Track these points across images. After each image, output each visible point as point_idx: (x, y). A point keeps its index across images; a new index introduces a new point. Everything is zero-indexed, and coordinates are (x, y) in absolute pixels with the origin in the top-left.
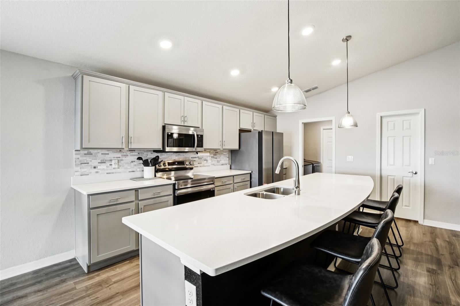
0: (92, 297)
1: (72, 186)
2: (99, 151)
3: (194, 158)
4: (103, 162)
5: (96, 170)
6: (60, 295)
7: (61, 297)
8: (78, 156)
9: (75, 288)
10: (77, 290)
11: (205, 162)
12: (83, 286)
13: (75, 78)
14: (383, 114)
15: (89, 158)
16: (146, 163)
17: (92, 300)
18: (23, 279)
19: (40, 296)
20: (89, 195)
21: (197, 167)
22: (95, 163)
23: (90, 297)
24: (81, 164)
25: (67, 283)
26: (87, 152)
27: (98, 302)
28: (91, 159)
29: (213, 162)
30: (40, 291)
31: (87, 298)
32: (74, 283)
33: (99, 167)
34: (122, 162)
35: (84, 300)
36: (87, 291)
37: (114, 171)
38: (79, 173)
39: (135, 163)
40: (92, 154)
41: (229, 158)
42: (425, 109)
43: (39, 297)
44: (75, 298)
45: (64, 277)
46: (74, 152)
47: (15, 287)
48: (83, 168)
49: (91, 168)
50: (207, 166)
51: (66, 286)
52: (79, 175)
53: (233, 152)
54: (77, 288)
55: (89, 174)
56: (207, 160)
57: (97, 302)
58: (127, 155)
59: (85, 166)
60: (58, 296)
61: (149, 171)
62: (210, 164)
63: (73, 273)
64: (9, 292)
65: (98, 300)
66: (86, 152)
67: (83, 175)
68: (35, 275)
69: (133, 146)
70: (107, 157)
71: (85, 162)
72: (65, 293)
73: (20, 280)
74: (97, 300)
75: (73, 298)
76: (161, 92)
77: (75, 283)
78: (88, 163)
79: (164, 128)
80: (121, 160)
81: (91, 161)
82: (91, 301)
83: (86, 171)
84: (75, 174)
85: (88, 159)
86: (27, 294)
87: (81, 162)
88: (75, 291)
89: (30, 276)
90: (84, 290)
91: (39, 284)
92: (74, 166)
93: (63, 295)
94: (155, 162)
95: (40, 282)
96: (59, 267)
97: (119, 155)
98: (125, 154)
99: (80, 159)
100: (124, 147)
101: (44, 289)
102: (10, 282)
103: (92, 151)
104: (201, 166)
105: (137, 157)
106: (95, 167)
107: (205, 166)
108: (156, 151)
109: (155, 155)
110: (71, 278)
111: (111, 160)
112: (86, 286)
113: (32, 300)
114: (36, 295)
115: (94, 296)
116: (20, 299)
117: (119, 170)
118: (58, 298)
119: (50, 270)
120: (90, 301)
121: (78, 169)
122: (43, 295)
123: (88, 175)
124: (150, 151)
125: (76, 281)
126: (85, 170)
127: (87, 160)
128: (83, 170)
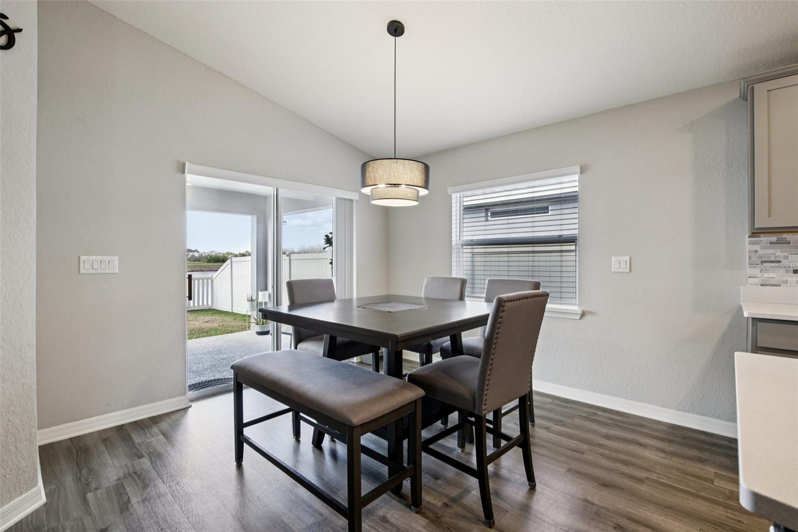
0: (731, 513)
1: (742, 304)
5: (796, 277)
6: (684, 474)
7: (684, 478)
8: (756, 247)
9: (712, 482)
10: (713, 486)
12: (727, 487)
13: (745, 97)
15: (781, 252)
17: (727, 517)
18: (654, 426)
19: (660, 457)
20: (756, 320)
22: (796, 261)
23: (728, 511)
24: (762, 262)
25: (704, 465)
26: (776, 239)
27: (736, 528)
28: (786, 254)
30: (663, 451)
31: (722, 508)
32: (715, 473)
35: (715, 506)
36: (728, 498)
38: (756, 281)
40: (789, 243)
43: (658, 458)
44: (703, 494)
45: (706, 455)
46: (747, 239)
47: (640, 429)
48: (767, 271)
49: (787, 272)
51: (700, 469)
52: (757, 285)
54: (715, 483)
55: (782, 285)
57: (734, 527)
59: (772, 267)
60: (682, 473)
63: (724, 460)
64: (633, 431)
65: (740, 526)
66: (774, 238)
67: (767, 285)
68: (670, 430)
71: (773, 259)
72: (693, 476)
73: (650, 425)
74: (737, 525)
75: (699, 491)
77: (716, 475)
78: (779, 262)
81: (788, 258)
82: (724, 517)
83: (774, 278)
84: (749, 282)
85: (778, 252)
86: (648, 444)
87: (761, 259)
88: (709, 484)
89: (664, 428)
90: (724, 494)
91: (667, 443)
92: (747, 265)
93: (688, 477)
95: (670, 441)
96: (708, 439)
99: (759, 253)
101: (670, 453)
102: (640, 422)
106: (795, 272)
110: (714, 464)
112: (732, 491)
113: (649, 455)
114: (656, 454)
115: (735, 515)
116: (637, 445)
118: (679, 476)
119: (692, 435)
120: (724, 515)
121: (756, 271)
122: (664, 458)
123: (780, 286)
125: (720, 472)
126: (773, 275)
127: (777, 254)
128: (766, 275)
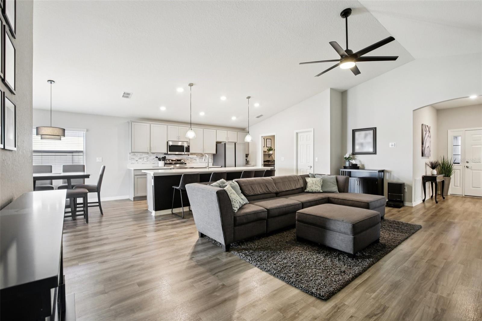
1: (128, 168)
2: (139, 153)
3: (187, 158)
4: (140, 159)
5: (137, 162)
8: (130, 156)
11: (195, 160)
13: (128, 123)
14: (297, 131)
16: (160, 159)
20: (134, 170)
21: (190, 163)
22: (137, 159)
29: (200, 161)
33: (139, 161)
34: (149, 159)
37: (145, 163)
39: (155, 160)
41: (212, 159)
42: (314, 129)
46: (129, 154)
49: (135, 161)
50: (196, 163)
53: (214, 155)
56: (196, 160)
58: (151, 156)
61: (161, 163)
62: (198, 162)
66: (133, 154)
67: (132, 164)
69: (153, 151)
70: (142, 156)
76: (166, 126)
78: (134, 159)
79: (168, 142)
80: (149, 158)
84: (129, 163)
85: (134, 157)
87: (131, 158)
94: (164, 159)
97: (147, 155)
98: (150, 155)
100: (148, 151)
103: (135, 154)
104: (192, 163)
105: (155, 157)
106: (137, 161)
107: (195, 163)
108: (165, 154)
109: (164, 156)
111: (144, 158)
117: (148, 162)
121: (130, 161)
124: (163, 154)
128: (132, 162)
